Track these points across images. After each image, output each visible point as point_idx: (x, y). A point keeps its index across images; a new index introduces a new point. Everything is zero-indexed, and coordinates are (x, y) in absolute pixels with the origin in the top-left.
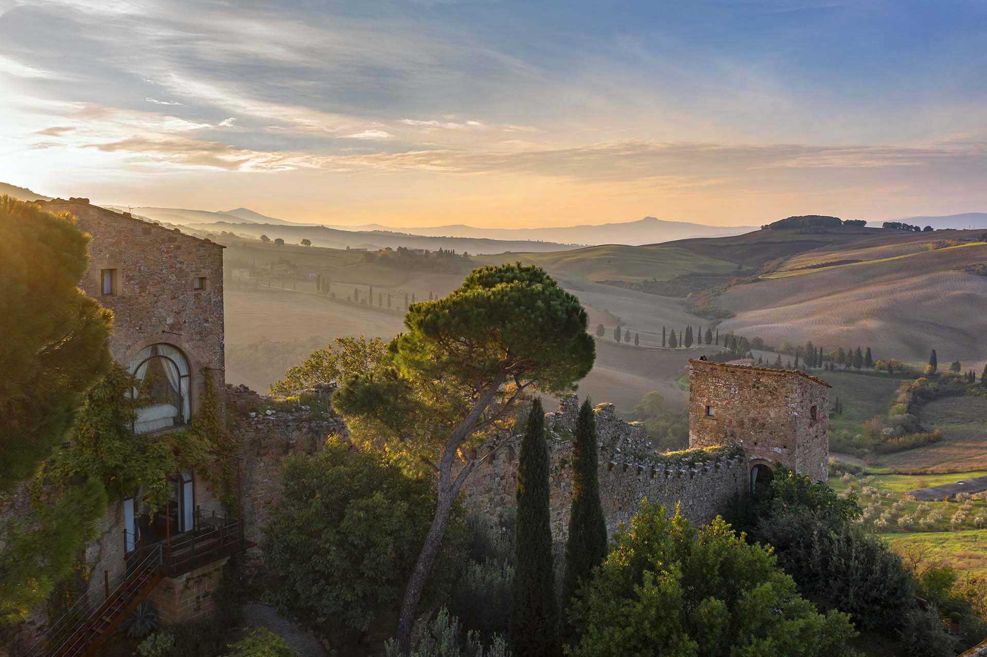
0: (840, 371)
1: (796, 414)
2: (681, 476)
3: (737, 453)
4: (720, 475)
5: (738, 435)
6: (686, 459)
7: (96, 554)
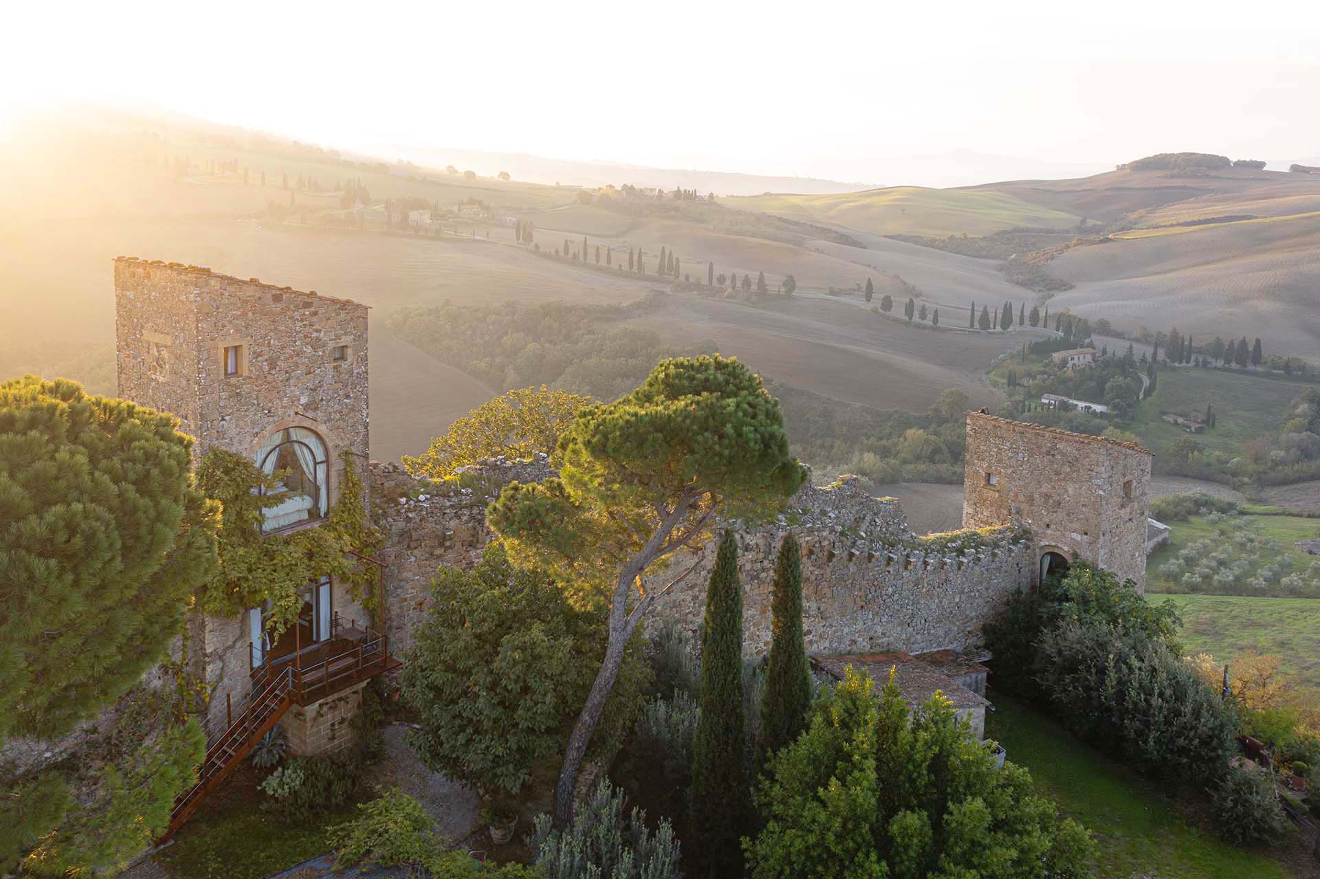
0: (1216, 368)
1: (1101, 492)
2: (945, 567)
3: (1023, 536)
4: (999, 564)
5: (1025, 512)
6: (954, 545)
7: (218, 672)
